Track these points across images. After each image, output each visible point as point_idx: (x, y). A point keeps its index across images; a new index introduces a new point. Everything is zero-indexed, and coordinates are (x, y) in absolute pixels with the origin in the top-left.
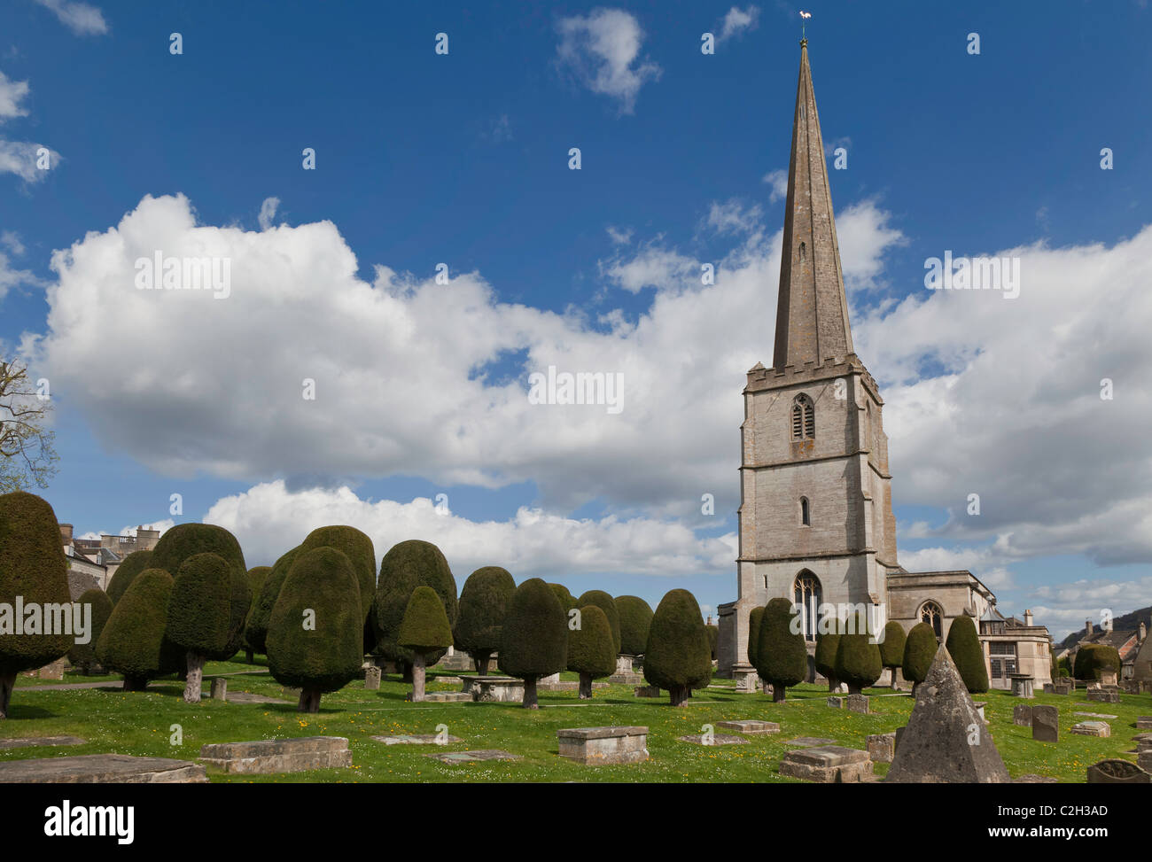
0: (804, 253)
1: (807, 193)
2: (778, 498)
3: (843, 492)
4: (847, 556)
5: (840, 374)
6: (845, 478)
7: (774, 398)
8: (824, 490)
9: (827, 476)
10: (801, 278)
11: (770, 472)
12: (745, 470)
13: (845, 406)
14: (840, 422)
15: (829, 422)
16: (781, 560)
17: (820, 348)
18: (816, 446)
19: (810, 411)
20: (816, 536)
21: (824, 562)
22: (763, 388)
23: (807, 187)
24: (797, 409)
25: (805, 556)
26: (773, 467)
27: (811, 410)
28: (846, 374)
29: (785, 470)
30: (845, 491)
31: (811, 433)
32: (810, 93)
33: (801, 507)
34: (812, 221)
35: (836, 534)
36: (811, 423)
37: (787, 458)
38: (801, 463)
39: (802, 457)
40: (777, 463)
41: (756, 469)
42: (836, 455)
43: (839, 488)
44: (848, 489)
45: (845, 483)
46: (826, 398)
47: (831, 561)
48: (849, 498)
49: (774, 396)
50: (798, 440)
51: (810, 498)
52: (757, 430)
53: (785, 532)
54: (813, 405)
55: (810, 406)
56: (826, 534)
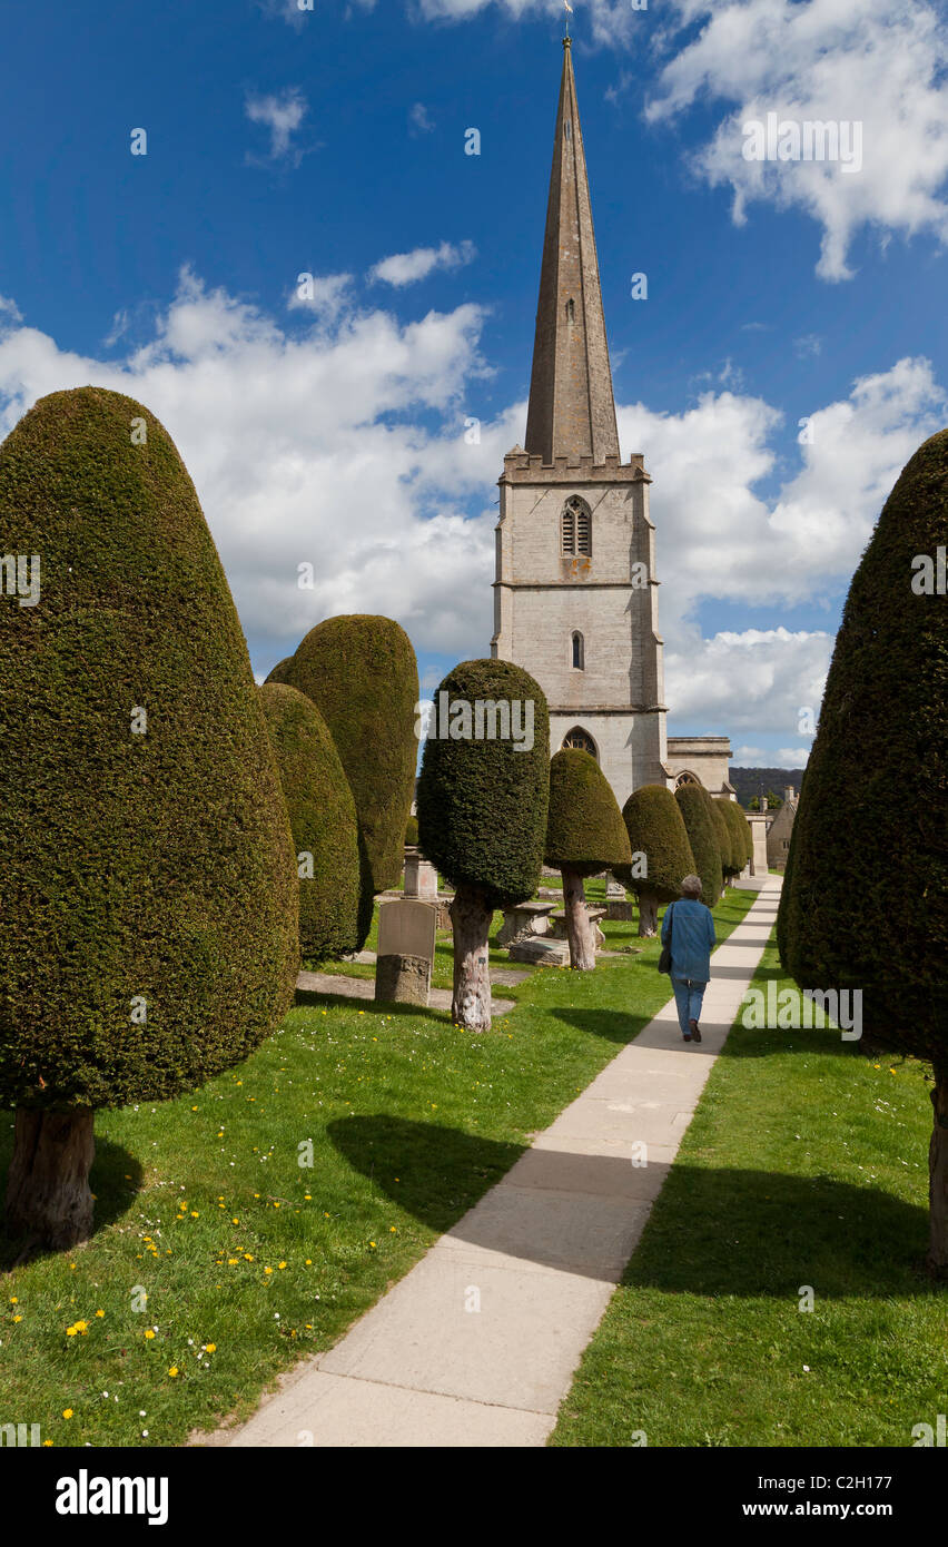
0: (572, 314)
1: (576, 237)
2: (543, 630)
3: (626, 631)
4: (631, 712)
5: (625, 479)
6: (629, 612)
7: (540, 496)
8: (603, 625)
9: (607, 608)
10: (568, 345)
11: (533, 593)
12: (503, 589)
13: (630, 520)
14: (624, 540)
15: (610, 534)
17: (594, 441)
18: (594, 568)
19: (584, 520)
20: (592, 684)
21: (601, 719)
22: (524, 481)
23: (575, 228)
24: (568, 515)
25: (578, 709)
26: (538, 587)
27: (586, 521)
28: (631, 479)
29: (552, 593)
30: (629, 630)
31: (587, 548)
32: (575, 110)
33: (571, 644)
34: (582, 274)
35: (617, 683)
36: (586, 537)
37: (556, 576)
38: (574, 587)
39: (575, 580)
40: (542, 583)
41: (515, 588)
42: (619, 582)
43: (620, 625)
44: (633, 627)
45: (629, 619)
46: (607, 507)
47: (611, 718)
48: (634, 639)
49: (540, 492)
50: (568, 556)
51: (586, 635)
52: (517, 534)
53: (552, 675)
54: (591, 513)
55: (586, 514)
56: (605, 683)
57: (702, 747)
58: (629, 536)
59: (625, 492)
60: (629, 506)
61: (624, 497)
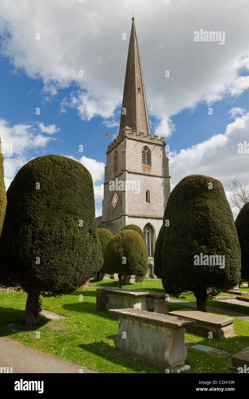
0: (140, 92)
1: (139, 71)
3: (162, 192)
5: (160, 144)
6: (163, 186)
7: (136, 144)
8: (155, 189)
9: (156, 183)
10: (139, 101)
11: (134, 175)
12: (126, 172)
13: (162, 157)
14: (160, 163)
15: (156, 160)
16: (139, 217)
17: (148, 130)
18: (152, 170)
20: (153, 208)
21: (156, 220)
22: (131, 138)
24: (144, 152)
25: (149, 217)
26: (136, 173)
27: (149, 155)
28: (162, 144)
29: (140, 176)
31: (149, 163)
33: (146, 194)
34: (142, 81)
35: (160, 209)
37: (141, 171)
38: (147, 175)
39: (147, 173)
41: (129, 172)
42: (159, 176)
43: (160, 189)
44: (164, 190)
45: (163, 188)
46: (155, 151)
47: (159, 220)
48: (164, 195)
49: (136, 142)
50: (144, 165)
51: (150, 191)
52: (129, 155)
53: (140, 204)
54: (150, 152)
56: (156, 208)
58: (162, 162)
59: (160, 148)
60: (161, 152)
61: (160, 149)
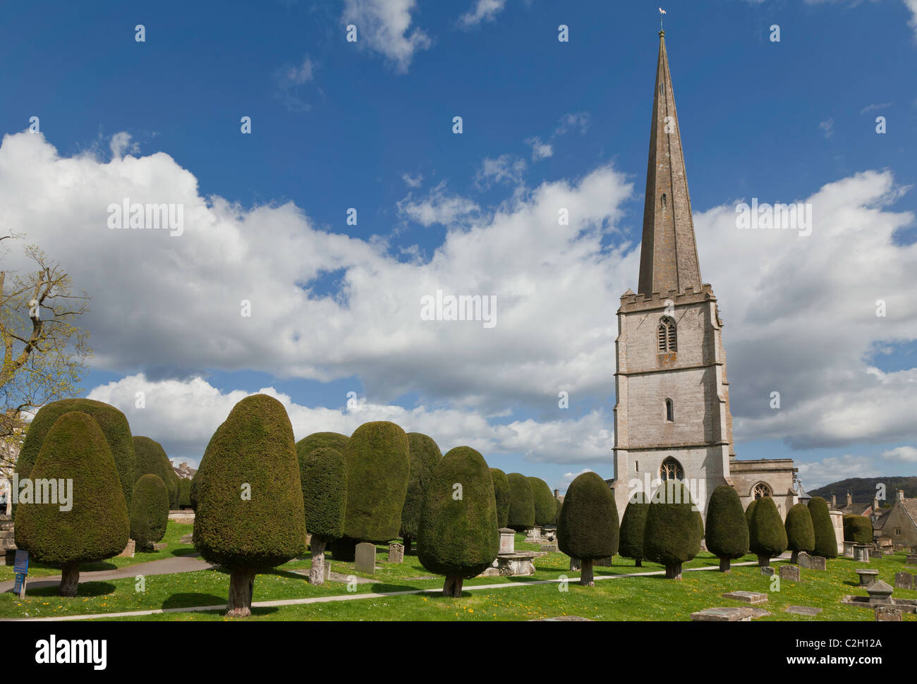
0: (665, 203)
1: (667, 154)
2: (646, 399)
3: (701, 396)
4: (705, 446)
5: (698, 301)
6: (703, 384)
7: (643, 319)
8: (685, 394)
9: (687, 382)
10: (662, 222)
11: (640, 378)
12: (620, 376)
13: (702, 326)
14: (698, 339)
15: (690, 337)
16: (649, 449)
17: (680, 279)
18: (679, 358)
19: (673, 329)
20: (679, 430)
21: (685, 451)
22: (634, 310)
23: (666, 149)
24: (662, 328)
25: (669, 446)
26: (643, 374)
27: (674, 329)
28: (703, 301)
29: (652, 376)
30: (703, 395)
31: (674, 347)
32: (667, 75)
33: (665, 406)
34: (671, 177)
35: (696, 429)
36: (674, 340)
37: (654, 367)
38: (666, 371)
39: (667, 367)
40: (645, 371)
41: (628, 375)
42: (696, 366)
43: (697, 392)
44: (705, 393)
45: (703, 388)
46: (687, 320)
47: (692, 451)
48: (706, 401)
49: (643, 316)
50: (663, 352)
51: (674, 400)
52: (629, 343)
53: (653, 426)
54: (676, 325)
55: (674, 325)
56: (687, 429)
57: (773, 466)
58: (702, 337)
59: (698, 309)
60: (702, 318)
61: (698, 312)
